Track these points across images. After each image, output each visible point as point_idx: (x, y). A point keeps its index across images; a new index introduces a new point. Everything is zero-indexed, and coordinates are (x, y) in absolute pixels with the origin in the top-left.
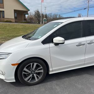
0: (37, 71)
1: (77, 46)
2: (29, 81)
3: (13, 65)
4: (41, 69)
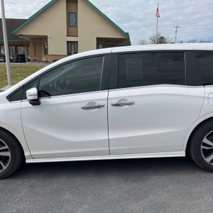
1: (83, 108)
4: (6, 150)
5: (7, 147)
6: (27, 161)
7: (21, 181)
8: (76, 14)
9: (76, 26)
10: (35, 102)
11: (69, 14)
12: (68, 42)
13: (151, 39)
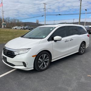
0: (45, 60)
1: (65, 42)
2: (41, 68)
3: (33, 56)
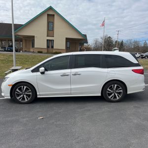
1: (61, 76)
4: (30, 92)
5: (30, 91)
6: (38, 97)
7: (35, 105)
8: (53, 23)
9: (53, 30)
10: (43, 73)
11: (48, 23)
12: (47, 40)
13: (101, 38)
